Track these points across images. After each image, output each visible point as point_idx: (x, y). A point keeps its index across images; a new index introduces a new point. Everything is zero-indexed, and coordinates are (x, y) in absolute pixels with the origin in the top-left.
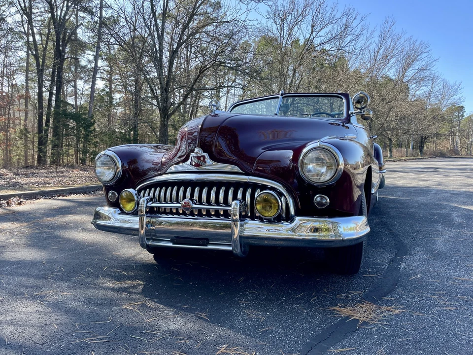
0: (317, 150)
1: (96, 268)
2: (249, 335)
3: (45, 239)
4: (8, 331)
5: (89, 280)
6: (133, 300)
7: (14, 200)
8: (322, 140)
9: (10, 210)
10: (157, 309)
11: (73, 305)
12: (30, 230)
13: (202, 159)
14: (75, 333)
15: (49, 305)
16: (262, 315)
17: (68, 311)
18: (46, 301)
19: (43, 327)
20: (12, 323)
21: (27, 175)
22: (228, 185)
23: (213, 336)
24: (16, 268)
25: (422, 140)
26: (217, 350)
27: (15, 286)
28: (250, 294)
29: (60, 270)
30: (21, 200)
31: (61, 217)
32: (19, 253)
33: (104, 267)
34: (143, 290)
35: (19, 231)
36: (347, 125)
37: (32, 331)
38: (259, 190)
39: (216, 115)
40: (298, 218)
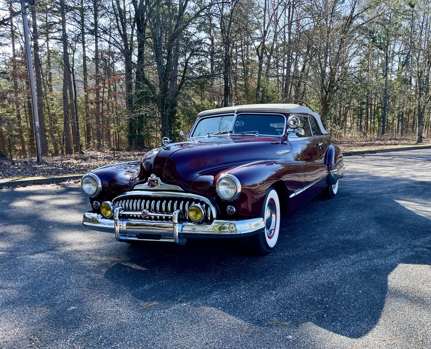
0: (225, 179)
13: (156, 181)
22: (174, 199)
38: (194, 203)
39: (168, 149)
40: (215, 221)
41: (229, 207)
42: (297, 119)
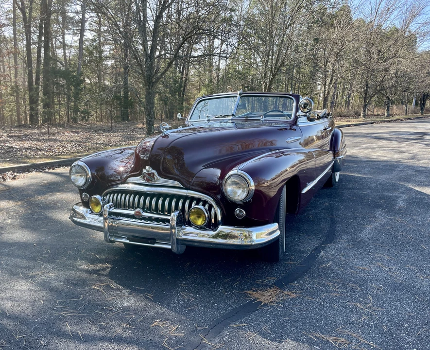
0: (235, 176)
1: (75, 250)
2: (178, 312)
3: (36, 220)
4: (8, 305)
5: (69, 262)
6: (101, 281)
7: (9, 174)
9: (5, 186)
10: (117, 289)
11: (56, 284)
12: (23, 210)
13: (152, 175)
14: (56, 307)
15: (38, 284)
16: (193, 297)
17: (51, 290)
18: (36, 280)
19: (33, 303)
20: (10, 299)
21: (20, 138)
22: (172, 196)
23: (152, 313)
24: (12, 250)
25: (424, 97)
26: (152, 323)
27: (13, 266)
28: (190, 278)
29: (48, 252)
30: (15, 174)
31: (51, 195)
32: (15, 235)
33: (82, 250)
34: (109, 273)
35: (14, 211)
36: (294, 127)
37: (25, 305)
38: (195, 202)
39: (166, 136)
40: (221, 227)
41: (237, 211)
42: (310, 101)
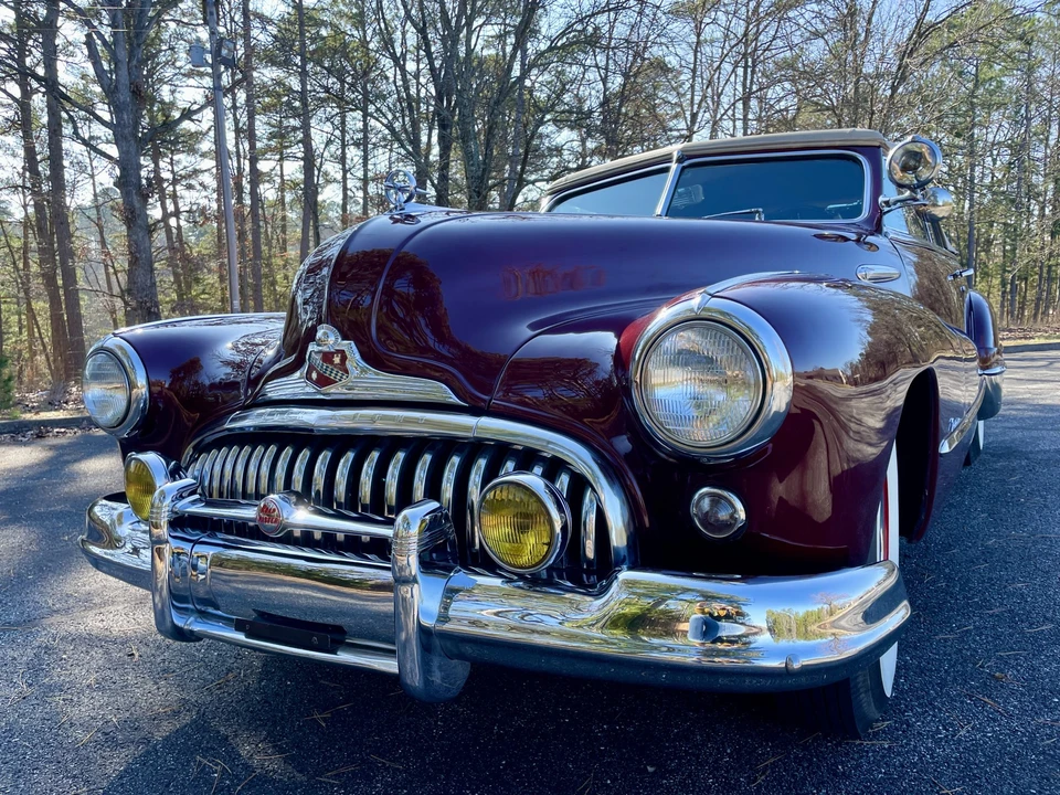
0: (691, 327)
8: (712, 289)
13: (337, 360)
36: (870, 239)
38: (510, 465)
39: (409, 218)
40: (625, 575)
41: (703, 497)
